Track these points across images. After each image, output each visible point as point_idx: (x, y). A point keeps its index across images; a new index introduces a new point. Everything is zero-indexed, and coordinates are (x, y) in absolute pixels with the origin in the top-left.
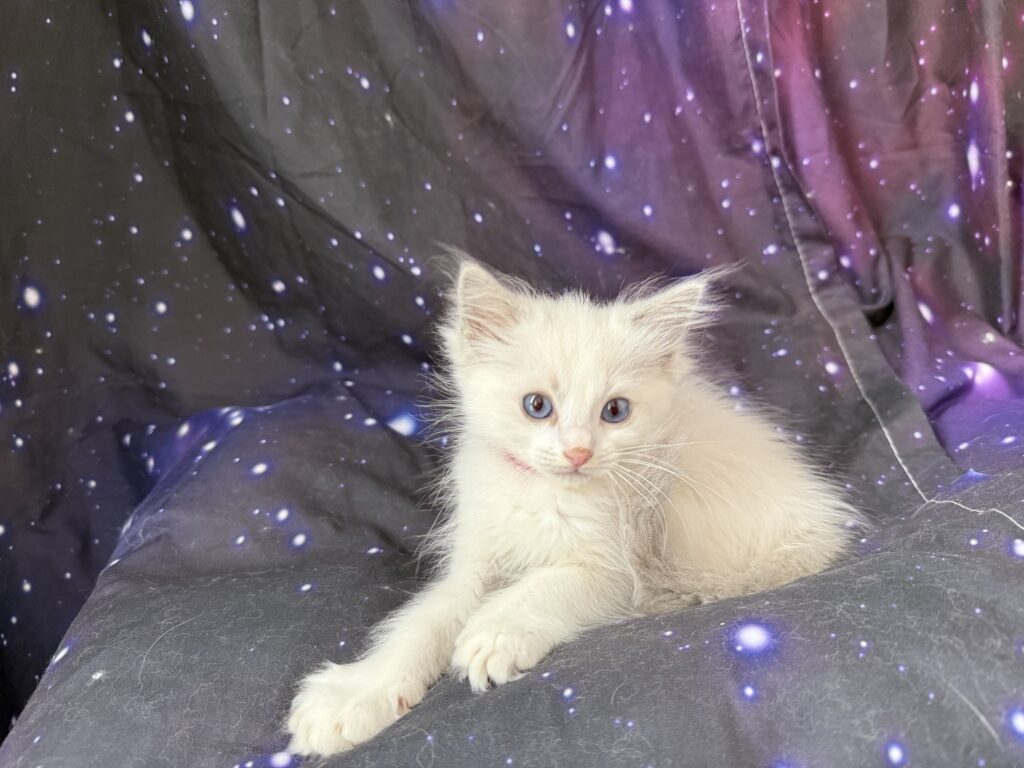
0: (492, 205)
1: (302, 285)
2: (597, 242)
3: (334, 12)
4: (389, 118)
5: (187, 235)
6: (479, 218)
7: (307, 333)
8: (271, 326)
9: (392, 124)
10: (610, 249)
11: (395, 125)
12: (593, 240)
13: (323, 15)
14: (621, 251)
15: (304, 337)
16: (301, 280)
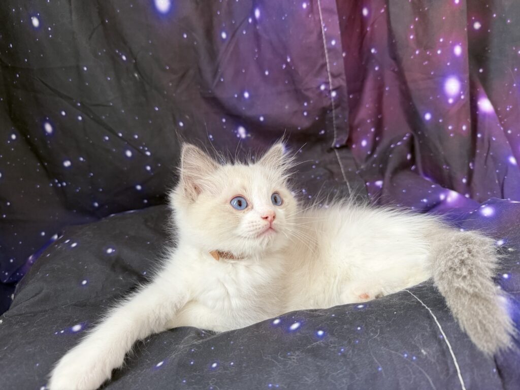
0: (187, 117)
1: (82, 162)
2: (237, 133)
3: (107, 21)
4: (136, 75)
5: (14, 137)
6: (181, 124)
7: (80, 188)
8: (60, 185)
9: (138, 78)
10: (243, 136)
11: (139, 78)
12: (236, 132)
13: (103, 22)
14: (249, 135)
15: (78, 191)
16: (82, 159)
